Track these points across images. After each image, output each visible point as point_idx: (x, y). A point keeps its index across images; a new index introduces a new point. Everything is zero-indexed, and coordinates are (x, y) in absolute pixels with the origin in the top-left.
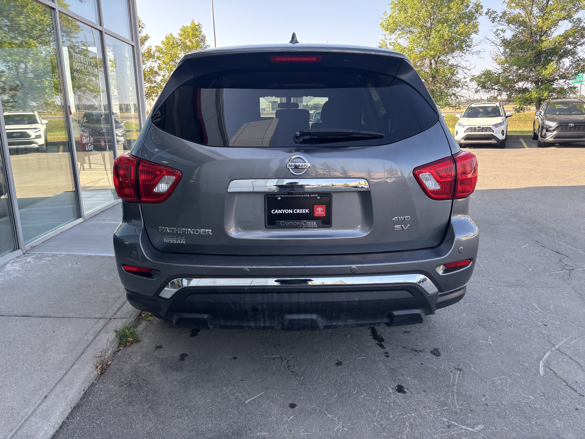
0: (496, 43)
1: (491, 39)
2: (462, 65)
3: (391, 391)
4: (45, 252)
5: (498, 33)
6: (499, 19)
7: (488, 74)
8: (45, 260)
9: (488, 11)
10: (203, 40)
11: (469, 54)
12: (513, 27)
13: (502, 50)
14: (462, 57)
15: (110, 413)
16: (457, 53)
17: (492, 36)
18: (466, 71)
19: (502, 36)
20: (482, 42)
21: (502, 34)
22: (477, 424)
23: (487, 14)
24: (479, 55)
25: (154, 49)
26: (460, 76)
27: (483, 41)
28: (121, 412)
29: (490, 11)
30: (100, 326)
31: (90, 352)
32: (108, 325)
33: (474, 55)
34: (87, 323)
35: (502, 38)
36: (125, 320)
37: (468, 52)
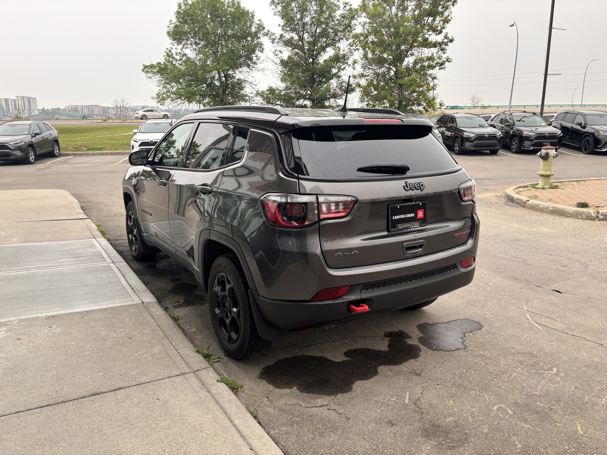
0: (275, 62)
1: (271, 58)
2: (249, 80)
5: (276, 53)
6: (278, 41)
7: (272, 90)
11: (255, 71)
12: (290, 49)
13: (281, 69)
14: (249, 73)
16: (244, 68)
17: (271, 56)
18: (254, 86)
19: (280, 56)
23: (267, 34)
24: (263, 72)
26: (247, 90)
29: (269, 32)
30: (196, 381)
31: (229, 405)
32: (203, 379)
33: (259, 72)
34: (177, 382)
35: (281, 58)
36: (211, 369)
37: (253, 68)
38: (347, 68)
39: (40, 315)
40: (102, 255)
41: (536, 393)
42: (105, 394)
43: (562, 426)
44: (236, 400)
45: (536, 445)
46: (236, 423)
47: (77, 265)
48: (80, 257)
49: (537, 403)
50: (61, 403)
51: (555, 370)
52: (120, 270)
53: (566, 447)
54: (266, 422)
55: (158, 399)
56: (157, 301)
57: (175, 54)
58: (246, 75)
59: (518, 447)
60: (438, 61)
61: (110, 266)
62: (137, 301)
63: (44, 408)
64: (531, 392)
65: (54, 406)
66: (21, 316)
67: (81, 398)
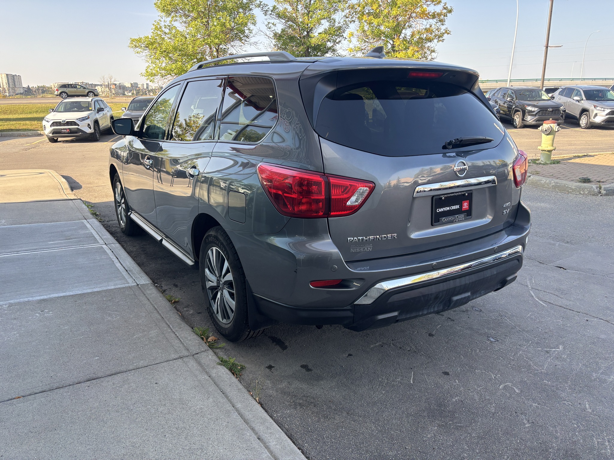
0: (268, 35)
1: (263, 31)
5: (270, 26)
6: (271, 13)
9: (260, 4)
11: (247, 44)
12: (284, 21)
13: (273, 41)
16: (236, 42)
17: (264, 29)
19: (273, 29)
21: (273, 28)
23: (260, 6)
29: (262, 4)
30: (195, 365)
31: (230, 389)
32: (203, 361)
33: (252, 46)
34: (175, 365)
35: (274, 32)
36: (210, 352)
38: (343, 41)
39: (31, 299)
40: (94, 236)
41: (543, 371)
42: (102, 379)
43: (570, 404)
44: (237, 383)
45: (545, 424)
46: (238, 406)
47: (68, 247)
48: (71, 239)
49: (544, 381)
50: (56, 389)
51: (561, 347)
52: (112, 252)
53: (575, 426)
54: (268, 405)
55: (156, 383)
56: (152, 282)
57: (164, 27)
58: (238, 49)
59: (527, 426)
60: (437, 32)
61: (103, 248)
62: (131, 283)
63: (37, 395)
64: (538, 370)
65: (49, 393)
66: (11, 300)
67: (77, 384)
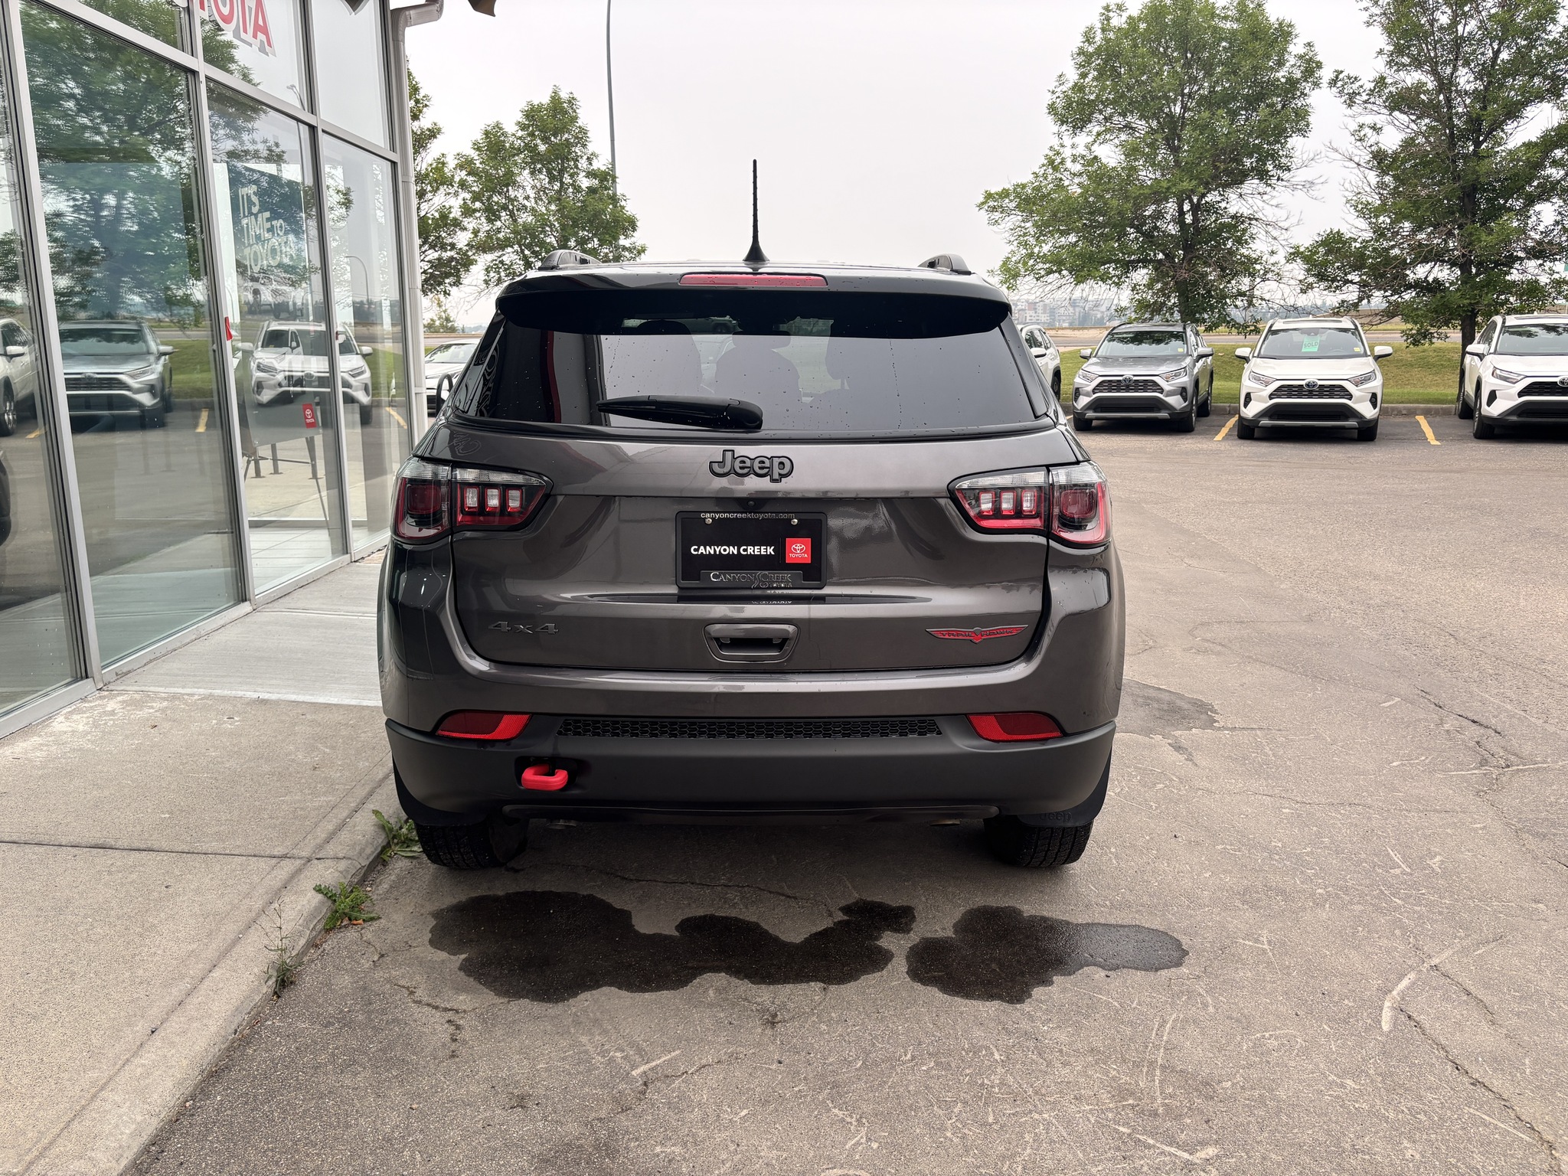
0: (1356, 159)
1: (1342, 150)
2: (1266, 216)
3: (997, 1057)
4: (152, 689)
5: (1362, 133)
6: (1367, 97)
7: (1334, 243)
8: (152, 707)
9: (1337, 77)
10: (582, 138)
11: (1284, 188)
12: (1403, 118)
13: (1373, 177)
14: (1265, 197)
15: (296, 1089)
16: (1252, 185)
17: (1347, 144)
18: (1275, 233)
19: (1372, 141)
20: (1319, 157)
22: (1204, 1144)
23: (1333, 83)
24: (1311, 192)
25: (451, 163)
26: (1259, 246)
27: (1323, 155)
28: (322, 1087)
29: (1341, 76)
30: (284, 876)
32: (302, 876)
34: (251, 867)
35: (1374, 148)
36: (345, 863)
37: (1280, 183)
46: (213, 974)
57: (1070, 160)
58: (1256, 201)
